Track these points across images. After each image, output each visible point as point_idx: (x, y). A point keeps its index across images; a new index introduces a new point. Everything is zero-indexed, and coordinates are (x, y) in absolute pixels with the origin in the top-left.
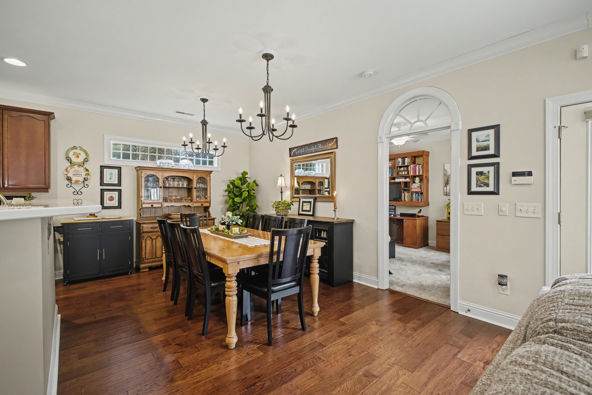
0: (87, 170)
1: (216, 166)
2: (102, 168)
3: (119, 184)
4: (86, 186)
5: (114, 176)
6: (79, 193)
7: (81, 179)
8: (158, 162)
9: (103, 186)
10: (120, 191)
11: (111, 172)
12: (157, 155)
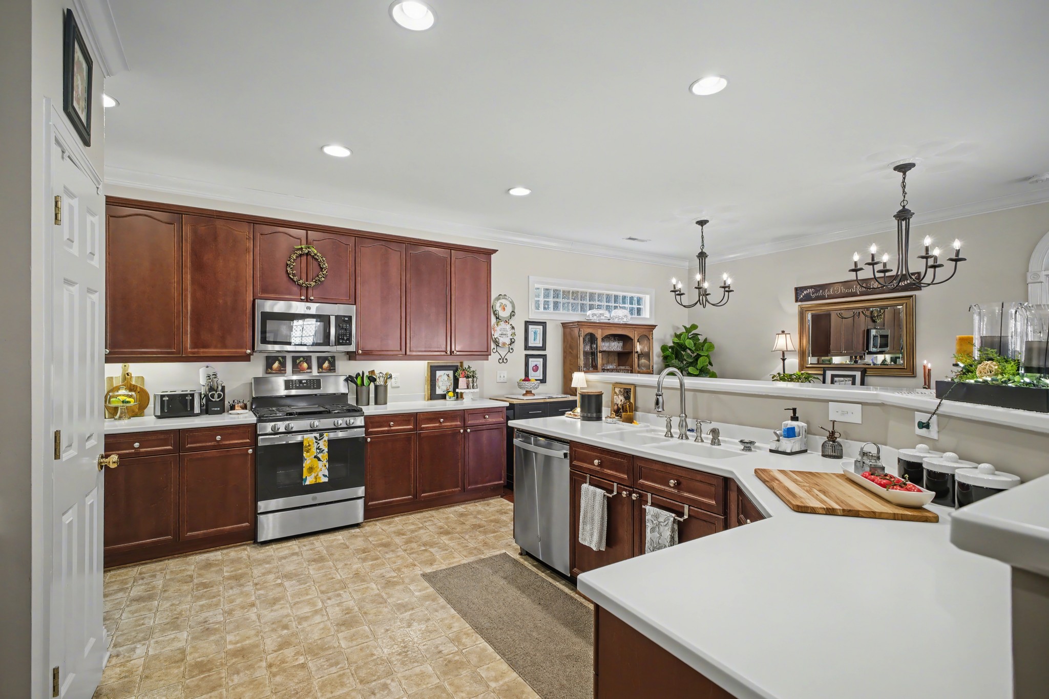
0: (513, 328)
1: (648, 317)
2: (527, 323)
3: (543, 348)
4: (511, 351)
5: (538, 335)
6: (505, 361)
7: (508, 342)
8: (589, 313)
9: (528, 350)
10: (544, 357)
11: (535, 330)
12: (587, 302)
